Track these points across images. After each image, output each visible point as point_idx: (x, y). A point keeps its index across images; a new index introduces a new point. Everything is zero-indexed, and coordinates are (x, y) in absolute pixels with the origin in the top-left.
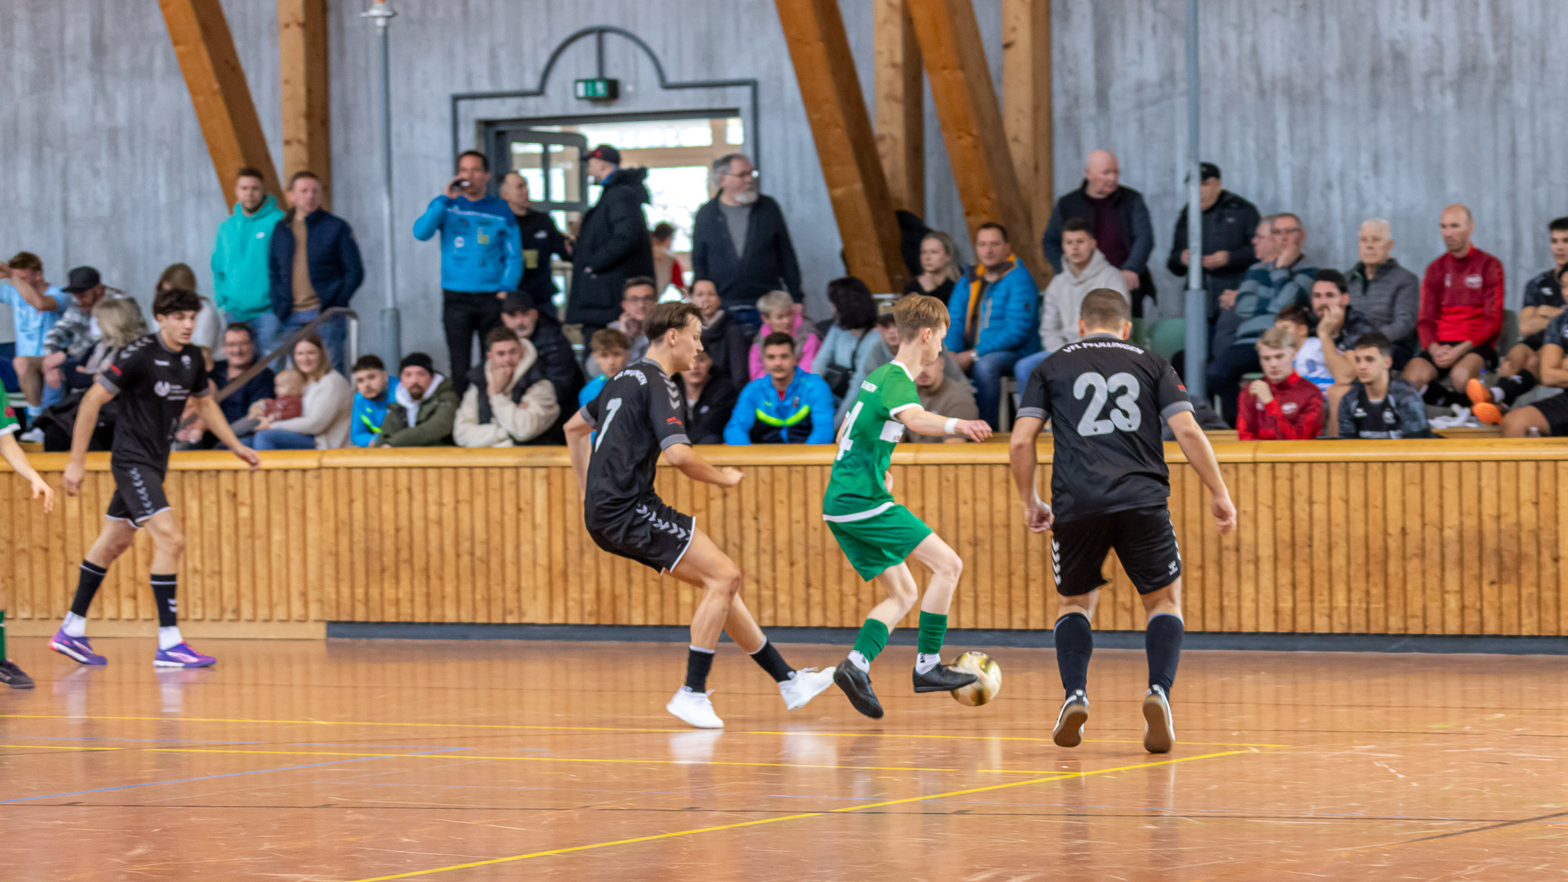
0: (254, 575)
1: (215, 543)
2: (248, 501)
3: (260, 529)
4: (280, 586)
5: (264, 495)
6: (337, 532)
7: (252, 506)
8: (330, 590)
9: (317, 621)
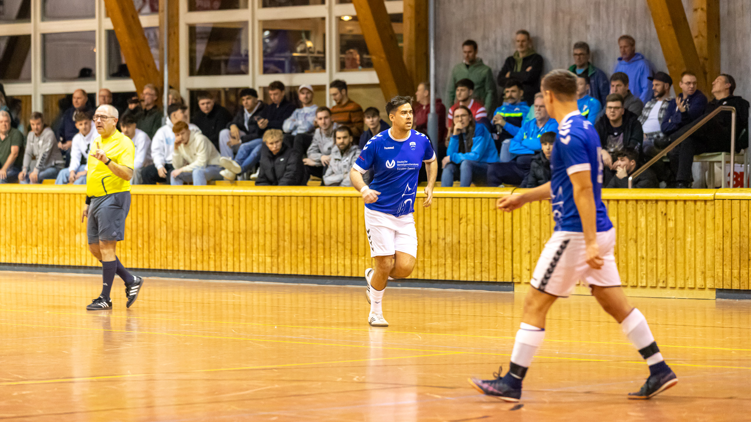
0: (675, 261)
1: (655, 243)
2: (673, 218)
3: (680, 234)
4: (690, 268)
5: (682, 214)
6: (723, 237)
7: (676, 220)
8: (719, 271)
9: (710, 289)
